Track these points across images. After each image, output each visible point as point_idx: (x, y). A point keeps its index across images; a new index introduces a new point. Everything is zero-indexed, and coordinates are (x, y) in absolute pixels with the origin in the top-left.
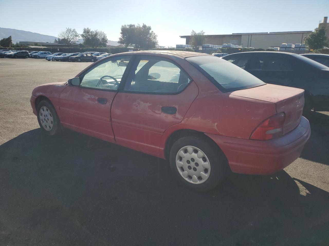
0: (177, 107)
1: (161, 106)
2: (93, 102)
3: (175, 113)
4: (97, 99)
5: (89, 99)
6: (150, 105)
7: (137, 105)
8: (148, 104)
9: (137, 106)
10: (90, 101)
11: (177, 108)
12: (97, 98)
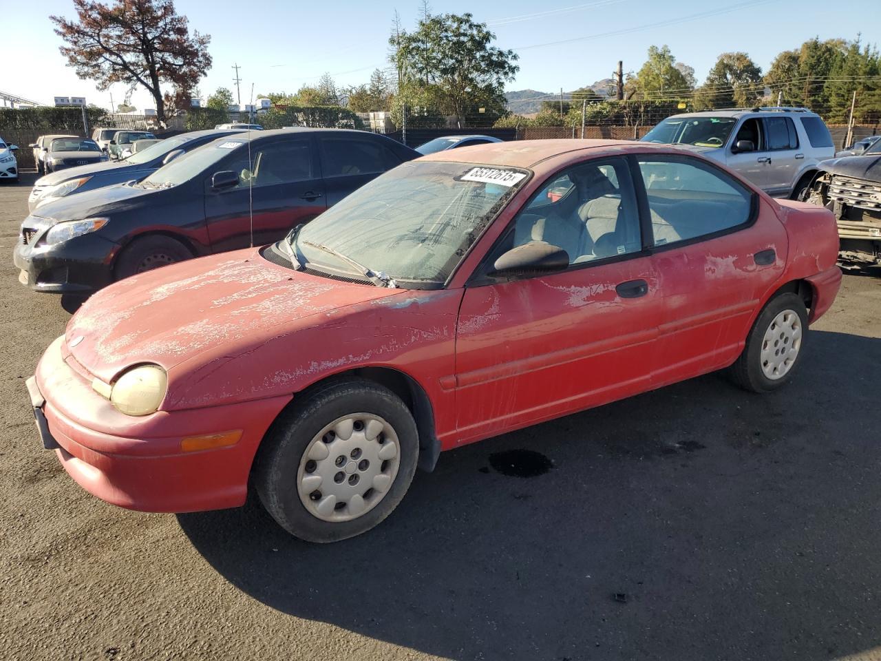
0: (773, 247)
1: (752, 255)
2: (607, 304)
3: (774, 260)
4: (614, 289)
5: (589, 298)
6: (735, 258)
7: (712, 268)
8: (731, 259)
9: (713, 272)
10: (598, 303)
11: (775, 249)
12: (612, 287)
